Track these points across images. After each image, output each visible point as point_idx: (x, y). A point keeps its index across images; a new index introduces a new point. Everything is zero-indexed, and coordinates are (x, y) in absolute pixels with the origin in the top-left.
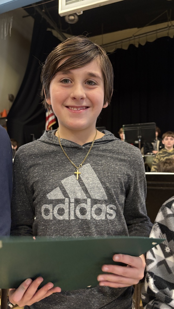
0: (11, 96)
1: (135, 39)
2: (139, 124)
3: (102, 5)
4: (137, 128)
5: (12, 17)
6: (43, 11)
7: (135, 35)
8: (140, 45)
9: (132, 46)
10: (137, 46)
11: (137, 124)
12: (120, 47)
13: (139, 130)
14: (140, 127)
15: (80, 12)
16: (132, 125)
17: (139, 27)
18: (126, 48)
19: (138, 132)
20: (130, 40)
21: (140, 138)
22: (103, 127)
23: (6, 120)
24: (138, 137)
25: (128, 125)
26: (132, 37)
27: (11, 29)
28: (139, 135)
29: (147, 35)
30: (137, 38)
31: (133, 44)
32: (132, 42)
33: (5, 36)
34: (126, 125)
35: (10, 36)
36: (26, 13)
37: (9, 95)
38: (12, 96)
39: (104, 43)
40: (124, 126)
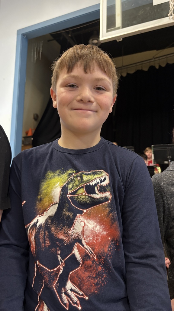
0: (35, 116)
1: (155, 61)
2: (169, 144)
3: (143, 32)
4: (167, 148)
5: (42, 42)
6: (70, 35)
7: (155, 57)
8: (160, 66)
9: (152, 68)
10: (157, 67)
11: (167, 144)
12: (140, 69)
13: (169, 150)
14: (170, 148)
15: (120, 39)
16: (162, 145)
17: (157, 49)
18: (146, 69)
19: (168, 152)
20: (150, 62)
21: (169, 158)
22: (131, 147)
23: (32, 139)
24: (168, 157)
25: (157, 145)
26: (152, 59)
27: (41, 53)
28: (169, 155)
29: (167, 57)
30: (157, 60)
31: (154, 65)
32: (152, 64)
33: (35, 59)
34: (155, 145)
35: (40, 59)
36: (51, 38)
37: (34, 115)
38: (37, 116)
39: (124, 65)
40: (153, 146)
